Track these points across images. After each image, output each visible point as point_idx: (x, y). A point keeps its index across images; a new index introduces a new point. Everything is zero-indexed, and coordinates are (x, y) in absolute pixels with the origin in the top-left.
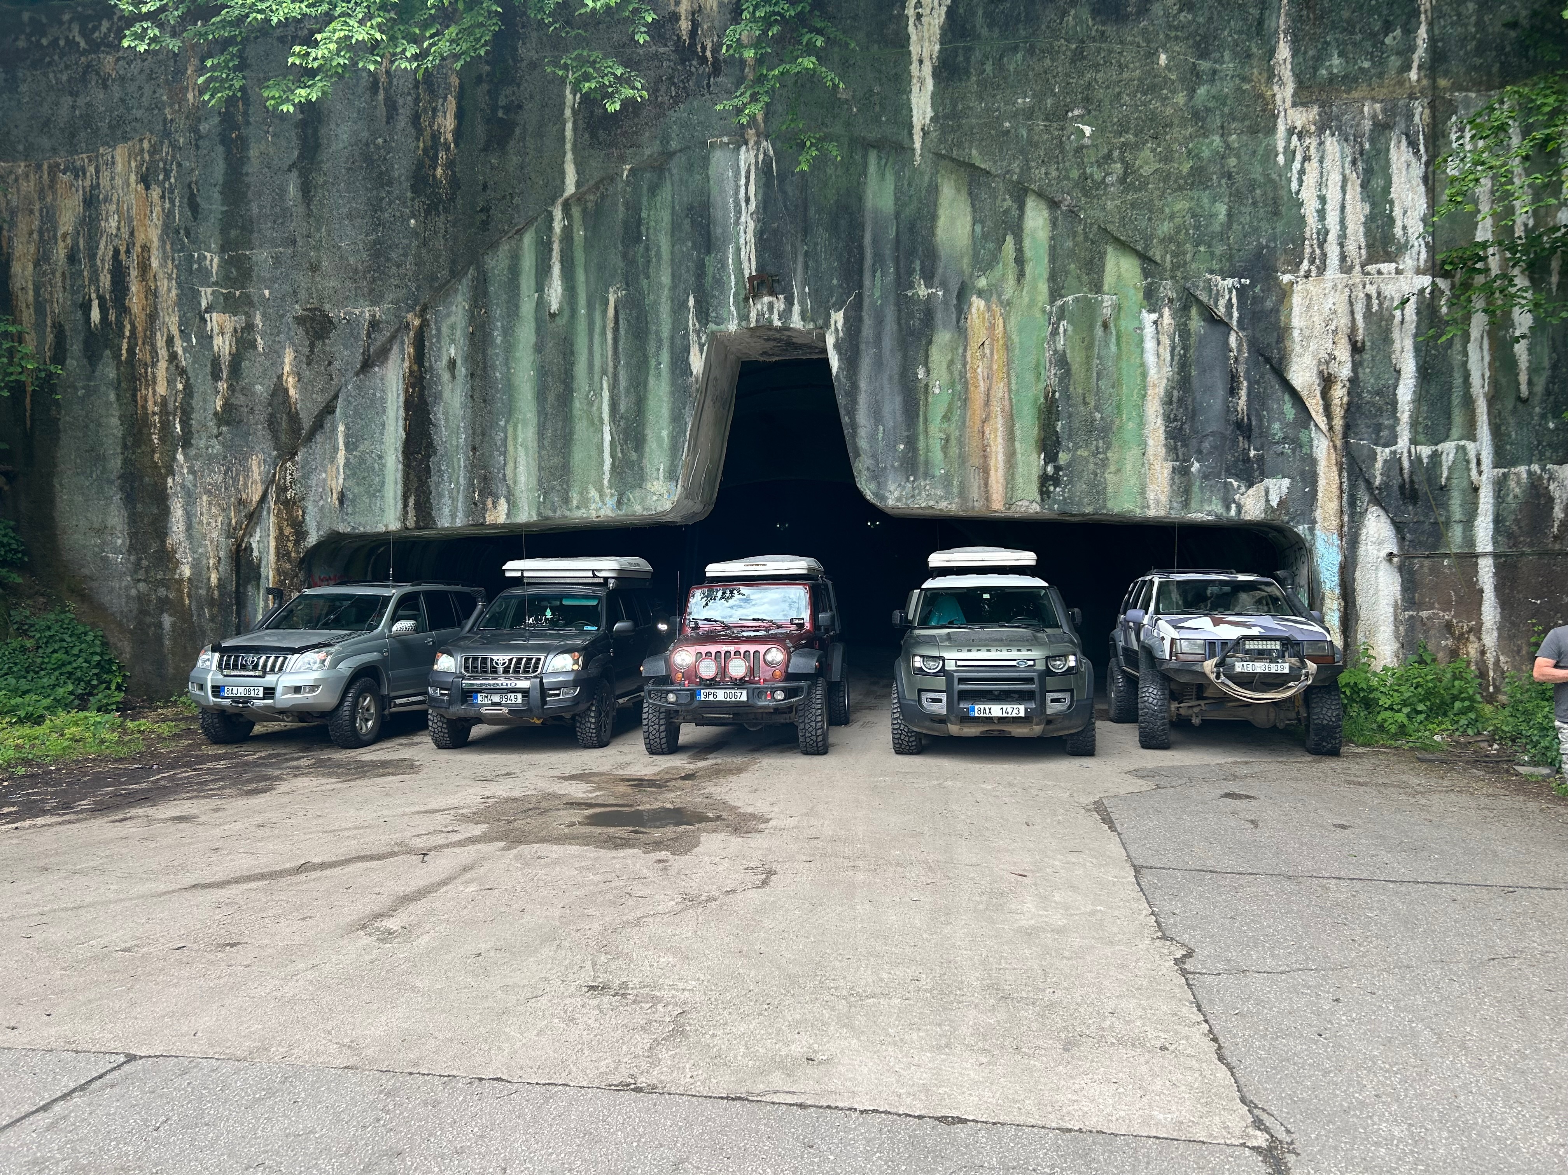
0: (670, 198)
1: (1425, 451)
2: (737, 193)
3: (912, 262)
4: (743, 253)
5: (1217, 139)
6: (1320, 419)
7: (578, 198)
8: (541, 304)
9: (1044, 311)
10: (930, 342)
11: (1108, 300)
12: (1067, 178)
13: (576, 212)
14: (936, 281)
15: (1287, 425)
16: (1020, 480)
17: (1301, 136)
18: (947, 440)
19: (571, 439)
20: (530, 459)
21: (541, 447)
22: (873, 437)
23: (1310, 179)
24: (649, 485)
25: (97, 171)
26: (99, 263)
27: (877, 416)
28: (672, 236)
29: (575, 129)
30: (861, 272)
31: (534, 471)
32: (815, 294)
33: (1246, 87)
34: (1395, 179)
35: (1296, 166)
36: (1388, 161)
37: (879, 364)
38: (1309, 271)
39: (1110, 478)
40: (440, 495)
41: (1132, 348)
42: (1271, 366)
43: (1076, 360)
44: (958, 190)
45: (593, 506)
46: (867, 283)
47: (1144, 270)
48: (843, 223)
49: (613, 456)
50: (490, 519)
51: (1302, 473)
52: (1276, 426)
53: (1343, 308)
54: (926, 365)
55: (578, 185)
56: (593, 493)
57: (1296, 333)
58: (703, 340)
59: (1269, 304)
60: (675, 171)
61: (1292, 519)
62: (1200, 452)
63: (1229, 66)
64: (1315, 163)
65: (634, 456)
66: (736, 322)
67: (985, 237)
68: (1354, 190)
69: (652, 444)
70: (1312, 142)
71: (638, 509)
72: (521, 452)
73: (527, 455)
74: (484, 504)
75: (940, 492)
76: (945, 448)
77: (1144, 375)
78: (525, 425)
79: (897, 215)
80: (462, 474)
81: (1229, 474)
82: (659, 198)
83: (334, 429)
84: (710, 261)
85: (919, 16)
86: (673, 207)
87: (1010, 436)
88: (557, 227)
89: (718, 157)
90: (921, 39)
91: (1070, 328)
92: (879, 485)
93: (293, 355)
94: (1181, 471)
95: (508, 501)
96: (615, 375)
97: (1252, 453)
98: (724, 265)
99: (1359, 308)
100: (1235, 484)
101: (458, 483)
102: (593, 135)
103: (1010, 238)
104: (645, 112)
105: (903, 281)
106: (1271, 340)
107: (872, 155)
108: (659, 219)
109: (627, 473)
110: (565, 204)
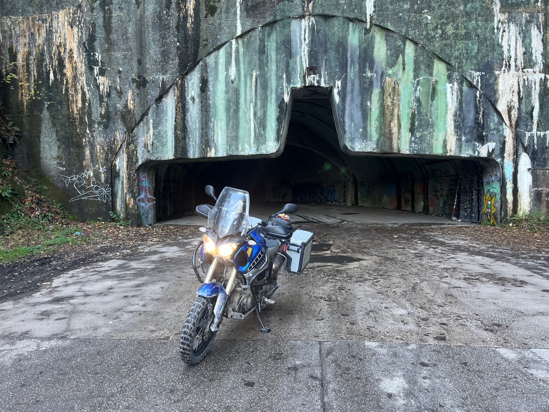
0: (275, 38)
1: (542, 133)
2: (300, 37)
3: (365, 64)
4: (303, 59)
5: (474, 22)
6: (508, 123)
7: (241, 36)
8: (227, 76)
9: (412, 83)
10: (372, 93)
11: (434, 79)
12: (422, 35)
13: (240, 41)
14: (374, 71)
15: (495, 124)
16: (403, 142)
17: (502, 23)
18: (377, 128)
19: (239, 126)
20: (223, 133)
21: (228, 128)
22: (350, 126)
23: (505, 38)
24: (267, 143)
25: (52, 20)
26: (53, 55)
27: (352, 120)
28: (277, 52)
29: (241, 11)
30: (347, 66)
31: (225, 137)
32: (329, 74)
33: (484, 5)
34: (533, 40)
35: (501, 33)
36: (531, 34)
37: (352, 100)
38: (505, 70)
39: (434, 142)
40: (190, 146)
41: (442, 96)
42: (491, 103)
43: (423, 100)
44: (381, 38)
45: (247, 151)
46: (349, 71)
47: (447, 68)
48: (341, 49)
49: (255, 133)
50: (209, 155)
51: (500, 141)
52: (492, 124)
53: (516, 84)
54: (370, 101)
55: (242, 31)
56: (247, 146)
57: (500, 92)
58: (289, 90)
59: (491, 81)
60: (278, 28)
61: (496, 157)
62: (465, 133)
64: (507, 33)
65: (263, 132)
66: (300, 84)
67: (392, 55)
68: (520, 43)
69: (269, 128)
70: (506, 26)
71: (264, 152)
72: (219, 131)
73: (222, 132)
74: (207, 150)
75: (375, 146)
76: (376, 131)
77: (447, 106)
78: (221, 120)
79: (360, 46)
80: (197, 139)
81: (475, 140)
82: (271, 38)
83: (148, 121)
84: (291, 61)
86: (277, 42)
87: (400, 126)
88: (234, 47)
89: (294, 23)
91: (421, 89)
92: (352, 143)
93: (132, 93)
94: (459, 140)
95: (215, 149)
96: (256, 103)
97: (484, 134)
98: (296, 63)
99: (521, 83)
100: (478, 144)
101: (196, 142)
102: (248, 13)
103: (401, 56)
104: (267, 5)
105: (362, 70)
106: (492, 94)
107: (351, 24)
108: (272, 45)
109: (260, 138)
110: (237, 38)
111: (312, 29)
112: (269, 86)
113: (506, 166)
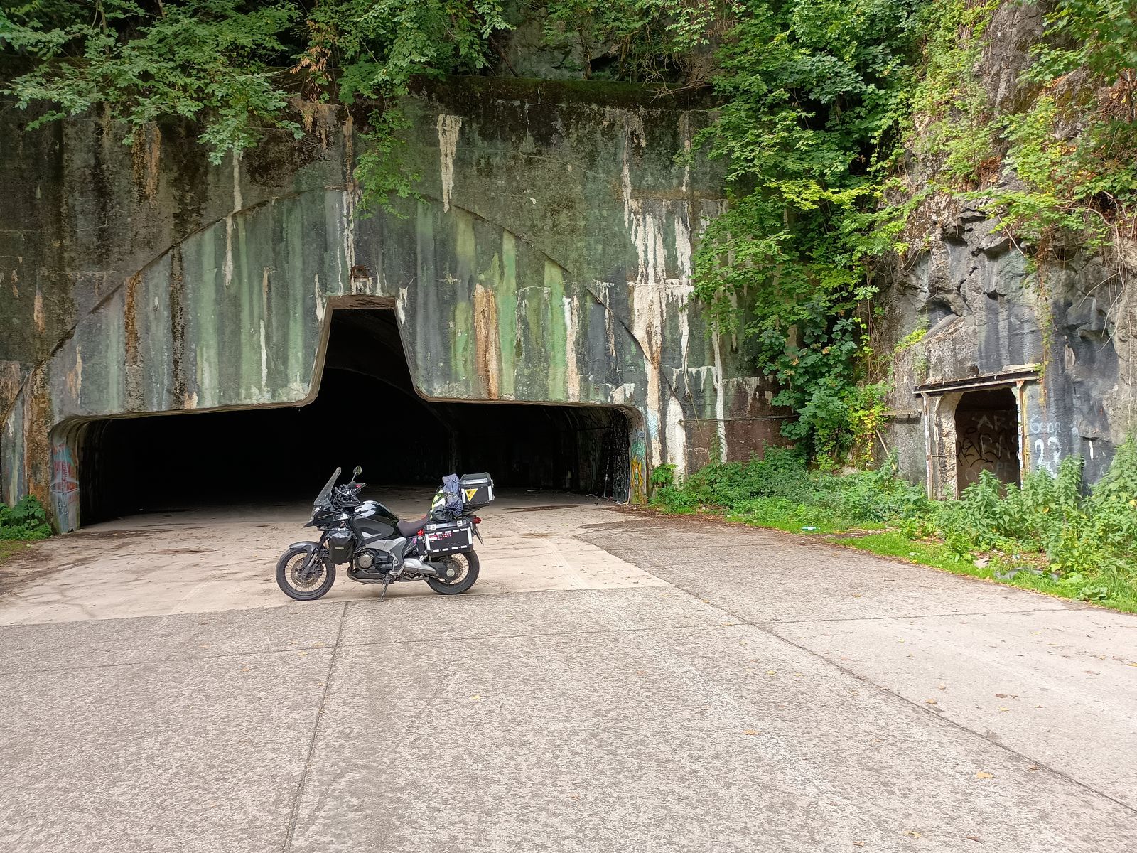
0: (300, 218)
1: (694, 371)
2: (341, 218)
3: (444, 263)
4: (346, 252)
5: (597, 211)
6: (649, 355)
7: (242, 213)
8: (219, 276)
9: (514, 294)
10: (455, 308)
11: (547, 290)
12: (524, 225)
13: (240, 220)
14: (457, 275)
15: (633, 357)
16: (505, 383)
17: (635, 214)
18: (466, 361)
19: (240, 358)
20: (213, 369)
21: (220, 362)
22: (425, 357)
23: (640, 235)
24: (291, 385)
27: (426, 346)
28: (303, 240)
29: (240, 172)
30: (416, 268)
31: (216, 375)
32: (389, 277)
33: (609, 186)
34: (677, 238)
35: (634, 228)
36: (674, 230)
37: (426, 318)
38: (641, 281)
39: (550, 383)
40: (151, 391)
41: (559, 316)
42: (625, 327)
43: (532, 320)
44: (467, 226)
45: (254, 398)
46: (419, 272)
47: (563, 275)
48: (406, 240)
49: (268, 367)
50: (186, 406)
51: (640, 381)
52: (628, 357)
53: (656, 300)
54: (454, 319)
55: (243, 206)
56: (254, 390)
57: (636, 311)
58: (324, 300)
59: (623, 296)
60: (303, 202)
61: (637, 404)
62: (593, 370)
63: (602, 175)
64: (642, 228)
65: (282, 368)
66: (342, 291)
67: (483, 253)
68: (660, 243)
69: (292, 361)
70: (640, 217)
71: (285, 399)
72: (206, 364)
73: (210, 366)
74: (183, 396)
75: (463, 390)
76: (465, 366)
77: (565, 330)
78: (208, 347)
79: (435, 237)
80: (165, 378)
81: (607, 381)
82: (293, 217)
83: (72, 349)
84: (327, 256)
85: (444, 131)
86: (303, 224)
87: (500, 361)
88: (229, 230)
89: (330, 197)
90: (446, 143)
91: (528, 304)
92: (429, 385)
93: (41, 300)
94: (584, 380)
95: (198, 395)
96: (269, 320)
97: (618, 371)
98: (335, 258)
99: (664, 300)
100: (610, 386)
101: (162, 384)
102: (253, 177)
103: (496, 255)
104: (285, 167)
105: (439, 274)
106: (625, 314)
108: (294, 229)
109: (278, 378)
110: (234, 216)
111: (359, 208)
112: (291, 292)
113: (650, 417)
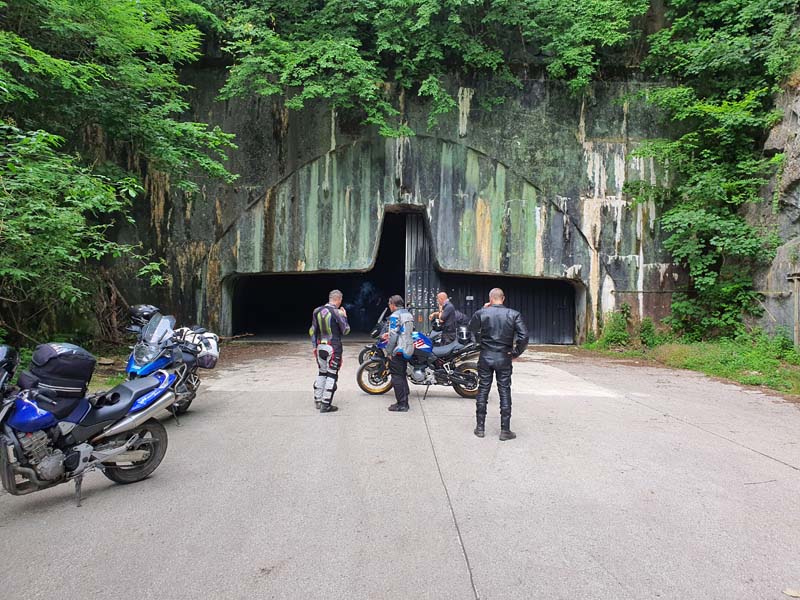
2: (395, 154)
3: (458, 184)
5: (561, 150)
6: (592, 246)
7: (335, 151)
8: (321, 188)
9: (503, 204)
10: (463, 213)
11: (524, 202)
12: (512, 159)
13: (334, 156)
14: (466, 191)
15: (581, 247)
16: (493, 262)
17: (587, 152)
18: (468, 247)
19: (330, 241)
20: (315, 248)
21: (319, 242)
22: (442, 244)
23: (590, 166)
24: (360, 259)
27: (444, 237)
28: (371, 168)
29: (336, 126)
30: (439, 186)
31: (316, 252)
32: (423, 193)
33: (571, 134)
34: (616, 168)
35: (586, 161)
36: (614, 162)
37: (445, 219)
38: (589, 196)
39: (524, 262)
40: (278, 260)
41: (532, 219)
42: (577, 227)
43: (514, 221)
44: (474, 160)
45: (338, 266)
46: (442, 190)
47: (536, 192)
48: (434, 169)
49: (347, 248)
50: (298, 269)
51: (586, 263)
52: (578, 247)
53: (599, 210)
54: (462, 221)
55: (337, 146)
56: (338, 261)
57: (585, 217)
58: (382, 207)
59: (577, 207)
61: (582, 278)
62: (553, 255)
63: (565, 126)
64: (591, 161)
65: (355, 248)
66: (394, 202)
67: (484, 176)
68: (603, 171)
69: (361, 244)
70: (591, 154)
71: (356, 267)
72: (311, 244)
73: (313, 245)
74: (297, 263)
75: (466, 265)
76: (468, 250)
77: (536, 228)
78: (312, 233)
79: (453, 167)
80: (287, 252)
81: (563, 263)
82: (365, 153)
83: (236, 232)
84: (386, 178)
85: (462, 98)
86: (372, 158)
87: (490, 248)
88: (328, 161)
89: (389, 141)
90: (463, 106)
91: (512, 211)
92: (444, 262)
94: (547, 261)
95: (305, 263)
96: (349, 219)
97: (570, 256)
98: (390, 180)
100: (565, 266)
101: (285, 255)
102: (342, 129)
103: (492, 179)
105: (455, 190)
106: (578, 218)
107: (444, 145)
108: (366, 161)
109: (353, 251)
110: (331, 153)
111: (406, 147)
112: (363, 201)
113: (591, 287)
